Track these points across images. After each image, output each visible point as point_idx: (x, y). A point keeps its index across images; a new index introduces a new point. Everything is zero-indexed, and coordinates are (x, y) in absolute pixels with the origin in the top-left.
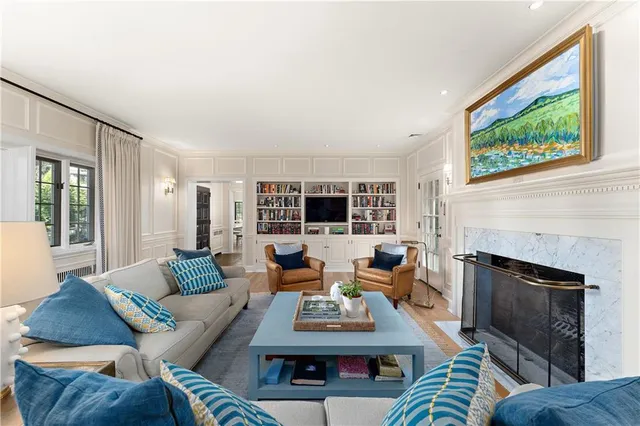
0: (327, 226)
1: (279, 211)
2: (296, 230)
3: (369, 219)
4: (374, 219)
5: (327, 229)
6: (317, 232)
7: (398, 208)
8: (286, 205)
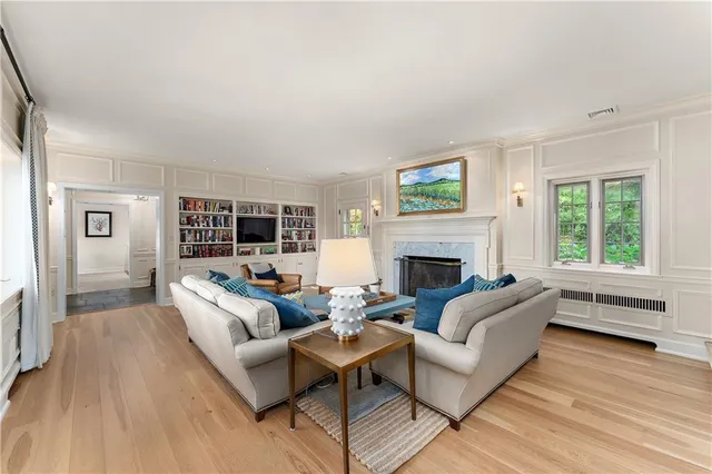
0: (257, 247)
1: (207, 231)
2: (227, 252)
3: (295, 239)
4: (299, 239)
5: (258, 250)
6: (248, 253)
7: (317, 229)
8: (215, 225)
